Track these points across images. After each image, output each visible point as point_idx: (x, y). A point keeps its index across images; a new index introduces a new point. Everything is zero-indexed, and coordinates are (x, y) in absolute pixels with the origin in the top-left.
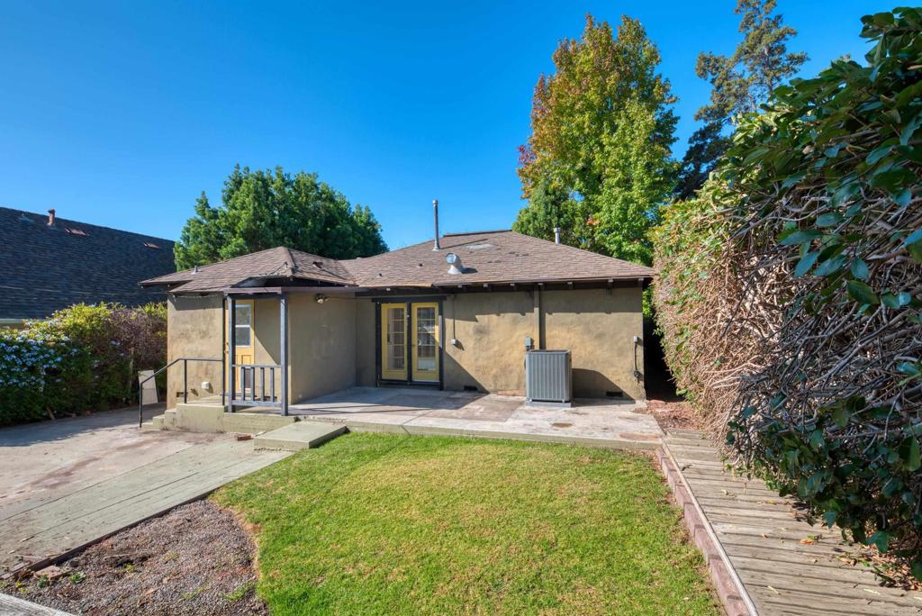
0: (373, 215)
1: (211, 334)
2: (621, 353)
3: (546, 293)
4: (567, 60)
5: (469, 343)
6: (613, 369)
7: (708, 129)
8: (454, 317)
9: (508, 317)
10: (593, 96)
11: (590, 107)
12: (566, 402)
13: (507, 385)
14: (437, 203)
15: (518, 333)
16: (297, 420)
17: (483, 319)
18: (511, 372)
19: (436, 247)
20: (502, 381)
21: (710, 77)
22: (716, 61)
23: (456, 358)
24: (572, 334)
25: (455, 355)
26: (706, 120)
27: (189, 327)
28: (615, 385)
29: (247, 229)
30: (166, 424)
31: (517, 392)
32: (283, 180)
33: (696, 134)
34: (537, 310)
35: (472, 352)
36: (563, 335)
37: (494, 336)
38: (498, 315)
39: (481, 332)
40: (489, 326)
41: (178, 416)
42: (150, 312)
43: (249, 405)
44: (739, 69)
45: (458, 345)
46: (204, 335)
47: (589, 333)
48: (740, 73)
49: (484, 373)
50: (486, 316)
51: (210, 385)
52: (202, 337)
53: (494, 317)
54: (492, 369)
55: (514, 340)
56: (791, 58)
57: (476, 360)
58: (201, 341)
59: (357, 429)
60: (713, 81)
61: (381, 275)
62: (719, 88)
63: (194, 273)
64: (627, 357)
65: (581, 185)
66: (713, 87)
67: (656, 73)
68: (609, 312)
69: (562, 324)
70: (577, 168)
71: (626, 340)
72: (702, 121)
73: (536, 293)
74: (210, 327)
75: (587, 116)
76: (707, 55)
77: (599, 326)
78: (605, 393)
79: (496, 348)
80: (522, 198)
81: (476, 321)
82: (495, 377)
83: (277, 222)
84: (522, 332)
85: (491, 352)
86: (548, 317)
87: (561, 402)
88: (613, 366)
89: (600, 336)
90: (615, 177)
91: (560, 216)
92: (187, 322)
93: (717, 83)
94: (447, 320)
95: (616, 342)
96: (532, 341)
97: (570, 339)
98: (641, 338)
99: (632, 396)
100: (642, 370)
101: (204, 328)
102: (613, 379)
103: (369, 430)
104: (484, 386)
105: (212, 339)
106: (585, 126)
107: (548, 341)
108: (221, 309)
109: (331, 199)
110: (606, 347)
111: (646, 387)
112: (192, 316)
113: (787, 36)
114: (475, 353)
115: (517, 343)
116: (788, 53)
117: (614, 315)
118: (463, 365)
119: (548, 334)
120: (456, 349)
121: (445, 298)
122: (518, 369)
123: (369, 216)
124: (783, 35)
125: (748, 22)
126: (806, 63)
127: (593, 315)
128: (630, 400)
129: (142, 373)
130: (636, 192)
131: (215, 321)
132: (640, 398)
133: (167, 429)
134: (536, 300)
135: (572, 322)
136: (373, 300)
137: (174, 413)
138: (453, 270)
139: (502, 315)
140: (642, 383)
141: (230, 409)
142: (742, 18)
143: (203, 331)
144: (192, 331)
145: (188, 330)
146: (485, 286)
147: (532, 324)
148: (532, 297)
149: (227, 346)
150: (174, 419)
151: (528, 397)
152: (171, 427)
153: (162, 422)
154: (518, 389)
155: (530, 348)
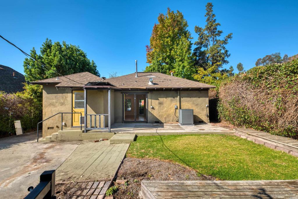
0: (95, 64)
1: (65, 104)
2: (203, 110)
3: (181, 92)
4: (162, 20)
5: (156, 108)
6: (201, 114)
7: (198, 48)
8: (151, 99)
9: (169, 99)
10: (171, 33)
11: (170, 36)
12: (193, 124)
13: (169, 121)
14: (137, 61)
15: (172, 104)
16: (115, 134)
17: (161, 100)
18: (170, 116)
19: (136, 76)
20: (167, 119)
21: (198, 33)
22: (200, 29)
23: (152, 112)
24: (189, 104)
25: (152, 111)
26: (197, 45)
27: (54, 101)
28: (201, 119)
29: (57, 64)
30: (53, 139)
31: (172, 123)
32: (66, 47)
33: (195, 49)
34: (179, 97)
35: (157, 110)
36: (186, 104)
37: (165, 105)
38: (166, 98)
39: (160, 104)
40: (163, 102)
41: (59, 136)
42: (18, 96)
43: (90, 129)
44: (206, 32)
45: (153, 108)
46: (62, 104)
47: (194, 104)
48: (206, 33)
49: (161, 117)
50: (162, 99)
51: (65, 124)
52: (61, 105)
53: (165, 99)
54: (164, 116)
55: (171, 106)
56: (219, 31)
57: (159, 113)
58: (60, 107)
59: (140, 135)
60: (199, 34)
61: (124, 84)
62: (200, 36)
63: (57, 80)
64: (204, 111)
65: (168, 60)
66: (199, 36)
67: (186, 30)
68: (199, 98)
69: (186, 101)
70: (167, 55)
71: (204, 106)
72: (196, 45)
73: (178, 92)
74: (65, 101)
75: (169, 39)
76: (197, 26)
77: (197, 102)
78: (198, 122)
79: (166, 109)
80: (147, 62)
81: (159, 100)
82: (165, 118)
83: (68, 62)
84: (174, 104)
85: (164, 110)
86: (182, 99)
87: (192, 124)
88: (201, 113)
89: (197, 105)
90: (178, 59)
91: (162, 69)
92: (53, 99)
93: (200, 35)
94: (149, 100)
95: (201, 107)
96: (177, 107)
97: (188, 106)
98: (208, 105)
99: (206, 122)
100: (208, 115)
101: (62, 101)
102: (201, 117)
103: (144, 135)
104: (161, 121)
105: (67, 106)
106: (169, 42)
107: (182, 106)
108: (71, 94)
109: (84, 56)
110: (198, 108)
111: (210, 119)
112: (56, 97)
113: (218, 25)
114: (158, 111)
115: (172, 107)
116: (218, 30)
117: (201, 99)
118: (154, 115)
119: (182, 104)
120: (152, 109)
121: (148, 93)
122: (172, 116)
123: (94, 64)
124: (217, 25)
125: (208, 20)
126: (222, 33)
127: (195, 98)
128: (205, 123)
129: (16, 121)
130: (186, 64)
131: (68, 99)
132: (208, 122)
133: (53, 141)
134: (179, 94)
135: (189, 101)
136: (122, 93)
137: (57, 135)
138: (150, 83)
139: (167, 98)
140: (208, 118)
141: (85, 131)
142: (207, 17)
143: (61, 103)
144: (56, 103)
145: (54, 102)
146: (164, 89)
147: (177, 101)
148: (177, 93)
149: (73, 109)
150: (57, 137)
151: (181, 123)
152: (55, 140)
153: (51, 139)
154: (173, 121)
155: (177, 109)
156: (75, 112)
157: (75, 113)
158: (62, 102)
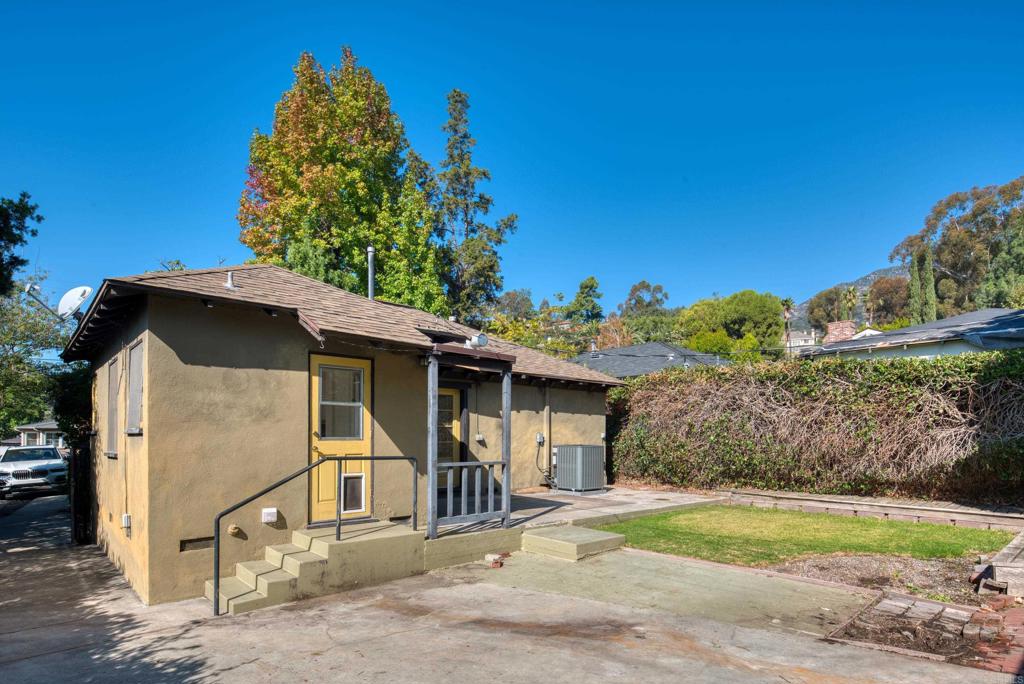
1: (278, 415)
5: (492, 441)
8: (477, 412)
9: (525, 414)
12: (604, 488)
13: (522, 484)
15: (531, 430)
16: (522, 530)
20: (518, 480)
23: (478, 456)
24: (567, 431)
25: (477, 452)
30: (306, 587)
31: (531, 489)
34: (547, 408)
35: (493, 448)
37: (515, 434)
38: (519, 412)
45: (482, 443)
46: (262, 415)
51: (278, 515)
52: (256, 421)
53: (514, 414)
55: (529, 436)
69: (562, 421)
73: (547, 390)
74: (277, 402)
75: (357, 174)
79: (515, 444)
81: (500, 417)
82: (513, 475)
84: (535, 428)
87: (601, 490)
92: (211, 389)
94: (471, 414)
96: (543, 438)
97: (566, 436)
98: (606, 435)
101: (261, 402)
105: (283, 426)
106: (358, 186)
107: (555, 437)
108: (307, 373)
114: (496, 451)
115: (531, 438)
119: (554, 431)
120: (480, 447)
122: (532, 468)
133: (306, 597)
134: (548, 397)
135: (567, 420)
139: (521, 412)
141: (431, 533)
143: (258, 409)
144: (229, 407)
145: (216, 404)
146: (523, 377)
147: (542, 421)
148: (544, 395)
149: (315, 439)
150: (323, 574)
151: (580, 488)
152: (316, 589)
153: (294, 587)
154: (531, 486)
155: (541, 444)
156: (320, 454)
157: (325, 458)
158: (263, 405)
